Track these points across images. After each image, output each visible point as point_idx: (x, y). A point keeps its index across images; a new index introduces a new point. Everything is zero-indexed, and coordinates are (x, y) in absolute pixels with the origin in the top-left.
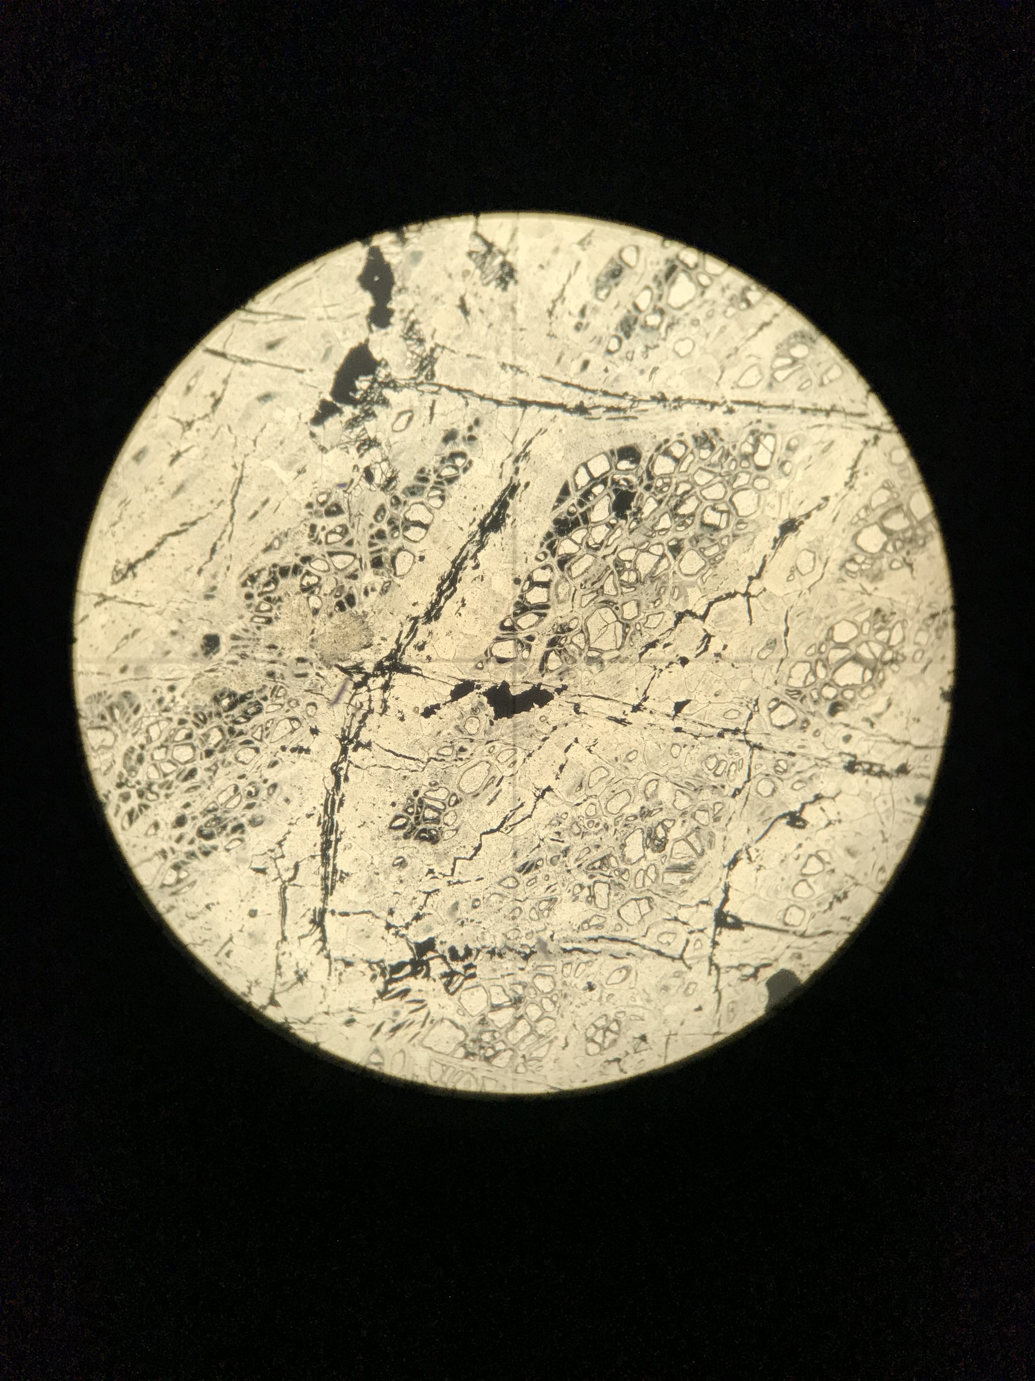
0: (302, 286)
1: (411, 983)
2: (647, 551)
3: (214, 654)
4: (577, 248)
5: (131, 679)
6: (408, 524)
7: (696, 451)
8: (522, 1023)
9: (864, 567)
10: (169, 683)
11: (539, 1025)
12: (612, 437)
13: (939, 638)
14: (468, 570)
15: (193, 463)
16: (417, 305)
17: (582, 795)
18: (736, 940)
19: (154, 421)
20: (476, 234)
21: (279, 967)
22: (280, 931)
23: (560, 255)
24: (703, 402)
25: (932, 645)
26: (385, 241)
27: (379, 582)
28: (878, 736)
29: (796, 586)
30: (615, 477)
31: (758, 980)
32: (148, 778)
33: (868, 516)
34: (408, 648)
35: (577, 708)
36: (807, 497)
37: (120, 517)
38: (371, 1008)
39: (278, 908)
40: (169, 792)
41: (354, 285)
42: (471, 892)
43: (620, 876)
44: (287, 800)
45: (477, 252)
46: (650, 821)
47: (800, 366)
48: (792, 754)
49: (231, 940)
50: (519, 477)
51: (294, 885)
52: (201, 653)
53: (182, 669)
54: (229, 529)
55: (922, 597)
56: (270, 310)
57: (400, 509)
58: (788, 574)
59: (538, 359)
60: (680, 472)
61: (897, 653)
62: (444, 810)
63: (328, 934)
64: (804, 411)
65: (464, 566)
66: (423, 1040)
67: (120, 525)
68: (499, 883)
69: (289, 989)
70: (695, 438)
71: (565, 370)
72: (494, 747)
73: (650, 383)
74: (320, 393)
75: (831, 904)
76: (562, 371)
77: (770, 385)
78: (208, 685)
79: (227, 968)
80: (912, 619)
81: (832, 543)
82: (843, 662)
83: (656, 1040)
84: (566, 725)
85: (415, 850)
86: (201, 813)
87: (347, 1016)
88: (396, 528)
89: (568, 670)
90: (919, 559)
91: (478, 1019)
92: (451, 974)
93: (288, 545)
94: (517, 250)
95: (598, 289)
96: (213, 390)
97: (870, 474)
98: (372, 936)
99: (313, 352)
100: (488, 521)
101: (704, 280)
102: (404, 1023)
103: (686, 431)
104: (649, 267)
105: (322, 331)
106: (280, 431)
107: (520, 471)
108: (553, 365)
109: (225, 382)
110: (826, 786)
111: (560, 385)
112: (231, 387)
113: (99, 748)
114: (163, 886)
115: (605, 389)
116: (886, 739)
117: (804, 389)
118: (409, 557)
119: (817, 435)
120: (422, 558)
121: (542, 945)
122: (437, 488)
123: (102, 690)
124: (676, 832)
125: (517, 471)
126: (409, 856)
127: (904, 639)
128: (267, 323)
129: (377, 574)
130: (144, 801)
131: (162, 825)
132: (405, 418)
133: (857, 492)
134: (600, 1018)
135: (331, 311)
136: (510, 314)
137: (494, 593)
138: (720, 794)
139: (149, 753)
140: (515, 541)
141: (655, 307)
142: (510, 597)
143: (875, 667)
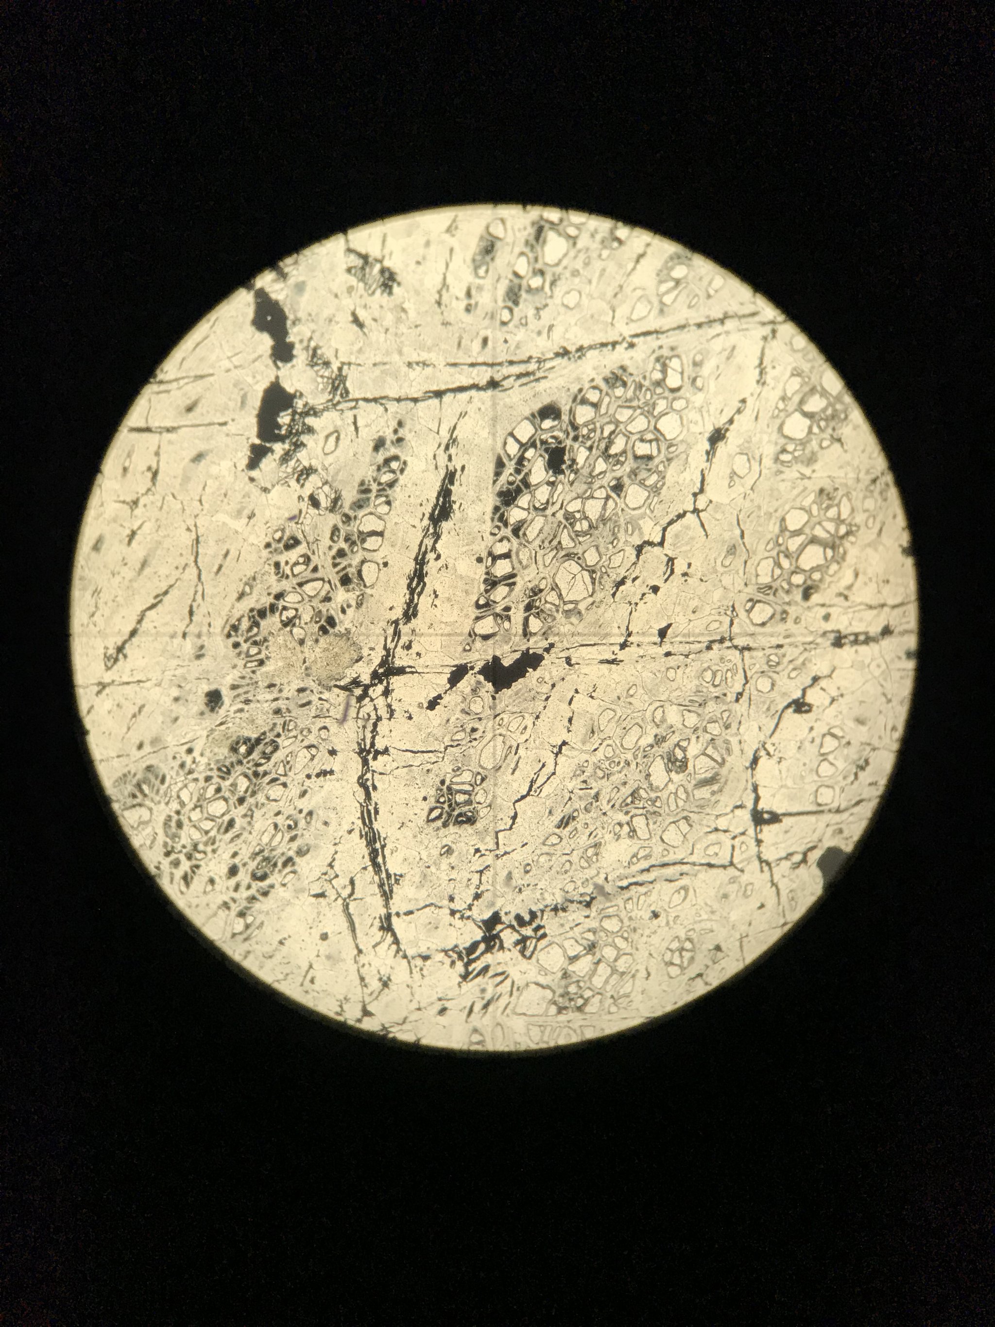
0: (202, 344)
1: (488, 958)
2: (592, 497)
3: (220, 708)
4: (447, 237)
5: (149, 753)
6: (364, 536)
7: (610, 391)
8: (602, 966)
9: (796, 454)
10: (186, 747)
11: (617, 964)
12: (529, 401)
13: (885, 500)
14: (432, 562)
15: (149, 538)
16: (313, 332)
17: (596, 741)
18: (777, 833)
19: (102, 509)
20: (350, 250)
21: (362, 979)
22: (354, 946)
23: (433, 247)
24: (604, 345)
25: (880, 508)
26: (266, 280)
27: (352, 597)
28: (856, 606)
29: (739, 489)
30: (542, 437)
31: (809, 864)
32: (192, 840)
33: (786, 406)
34: (396, 650)
35: (568, 660)
36: (725, 405)
37: (96, 607)
38: (458, 992)
39: (346, 925)
40: (215, 847)
41: (251, 329)
42: (520, 858)
43: (653, 804)
44: (326, 823)
45: (355, 267)
46: (667, 746)
47: (684, 285)
48: (780, 646)
49: (311, 967)
50: (453, 463)
51: (355, 899)
52: (207, 710)
53: (195, 730)
54: (200, 588)
55: (858, 467)
56: (179, 376)
57: (352, 524)
58: (729, 480)
59: (439, 349)
60: (601, 416)
61: (850, 525)
62: (473, 791)
63: (399, 936)
64: (699, 325)
65: (426, 560)
66: (514, 1008)
67: (98, 614)
68: (544, 844)
69: (377, 997)
70: (606, 380)
71: (467, 352)
72: (502, 719)
73: (550, 341)
74: (248, 439)
75: (856, 774)
76: (465, 354)
77: (662, 311)
78: (222, 738)
79: (315, 994)
80: (855, 490)
81: (761, 441)
82: (802, 548)
83: (730, 947)
84: (563, 679)
85: (457, 836)
86: (250, 858)
87: (438, 1006)
88: (354, 543)
89: (550, 628)
90: (846, 431)
91: (560, 974)
92: (523, 940)
93: (258, 587)
94: (391, 254)
95: (476, 268)
96: (148, 464)
97: (777, 367)
98: (441, 926)
99: (230, 403)
100: (437, 512)
101: (572, 231)
102: (492, 998)
103: (595, 376)
104: (518, 234)
105: (233, 381)
106: (221, 484)
107: (453, 458)
108: (455, 350)
109: (157, 454)
110: (819, 666)
111: (466, 367)
112: (163, 457)
113: (138, 826)
114: (234, 935)
115: (509, 359)
116: (863, 607)
117: (694, 306)
118: (373, 566)
119: (717, 345)
120: (386, 564)
121: (600, 889)
122: (381, 496)
123: (125, 771)
124: (693, 750)
125: (450, 458)
126: (453, 842)
127: (853, 510)
128: (179, 388)
129: (348, 591)
130: (194, 862)
131: (217, 879)
132: (332, 439)
133: (770, 387)
134: (672, 941)
135: (236, 361)
136: (403, 315)
137: (461, 577)
138: (724, 702)
139: (186, 816)
140: (467, 524)
141: (534, 269)
142: (477, 577)
143: (834, 544)
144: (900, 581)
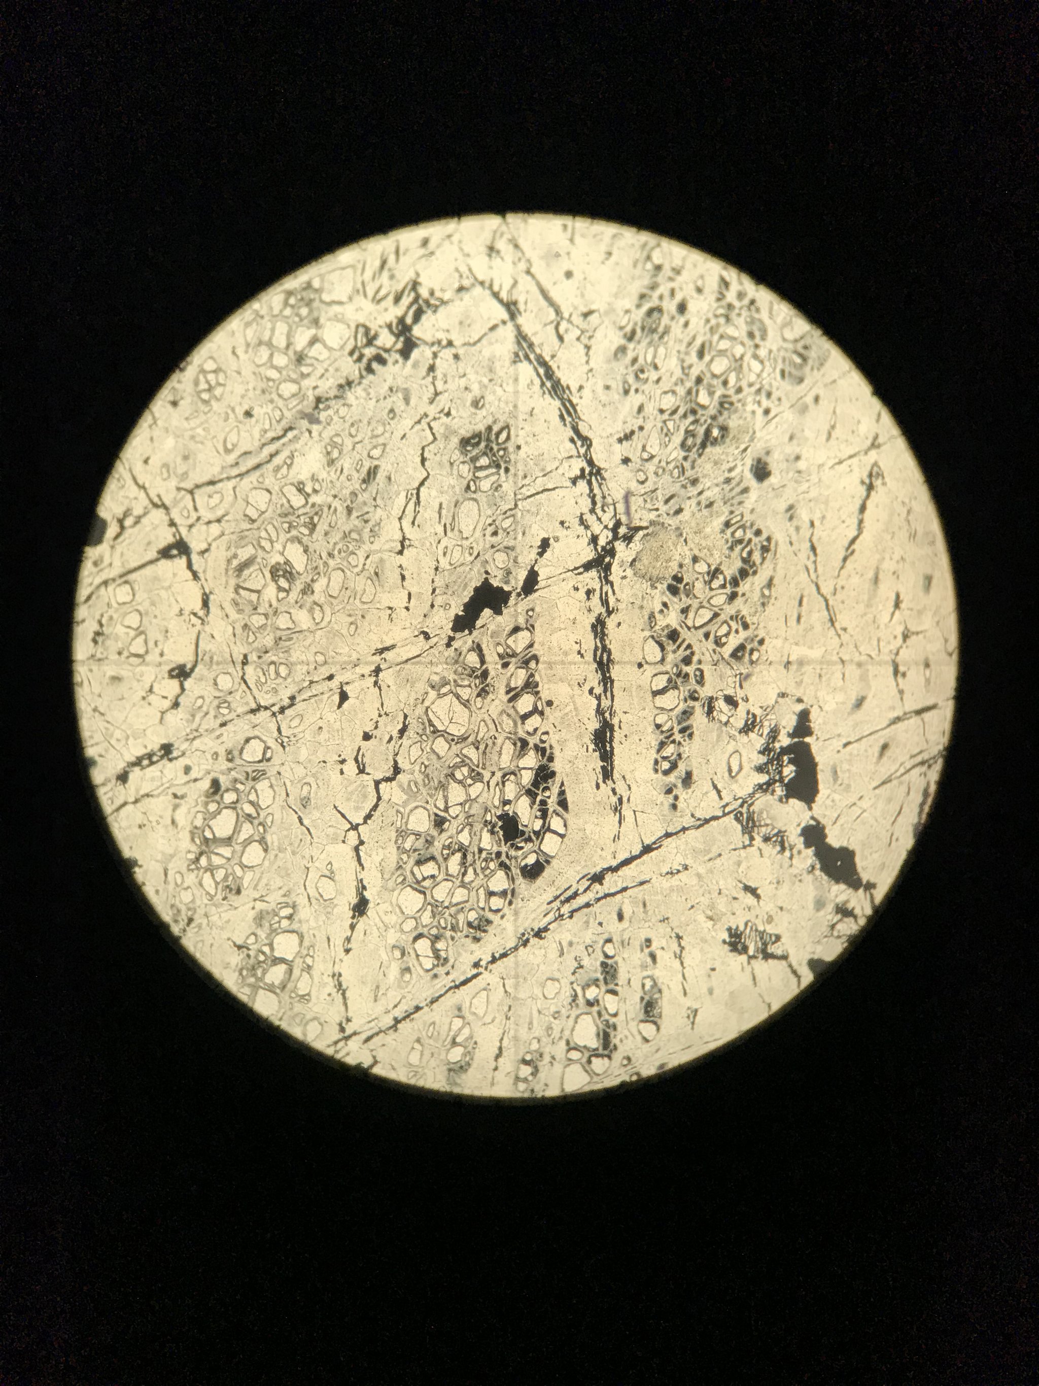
0: (894, 813)
1: (399, 311)
2: (462, 804)
3: (752, 465)
4: (695, 1005)
5: (805, 395)
6: (672, 685)
8: (283, 344)
10: (772, 414)
11: (269, 352)
12: (556, 874)
13: (173, 906)
14: (595, 683)
15: (880, 607)
16: (791, 866)
17: (371, 567)
18: (157, 539)
19: (936, 620)
20: (784, 957)
21: (516, 246)
22: (538, 276)
23: (705, 990)
24: (504, 955)
25: (174, 896)
27: (661, 621)
28: (163, 791)
29: (320, 864)
30: (532, 844)
31: (115, 520)
32: (734, 325)
33: (304, 962)
34: (599, 585)
35: (427, 636)
36: (364, 941)
37: (908, 522)
38: (417, 267)
39: (554, 294)
40: (708, 326)
41: (854, 845)
42: (403, 422)
43: (290, 523)
45: (774, 943)
46: (299, 585)
47: (447, 1043)
48: (223, 725)
49: (572, 240)
50: (609, 788)
51: (552, 322)
52: (764, 458)
53: (769, 434)
54: (813, 576)
55: (211, 928)
56: (907, 776)
57: (686, 693)
58: (334, 869)
59: (662, 893)
60: (482, 886)
61: (198, 869)
62: (474, 473)
63: (495, 302)
65: (602, 684)
67: (904, 515)
68: (384, 445)
69: (495, 234)
70: (489, 922)
71: (634, 900)
72: (471, 554)
73: (557, 940)
74: (818, 739)
75: (101, 625)
76: (636, 898)
77: (459, 1009)
78: (740, 436)
80: (206, 905)
81: (317, 920)
82: (237, 830)
83: (163, 409)
84: (425, 616)
85: (473, 422)
86: (670, 327)
87: (432, 245)
88: (678, 675)
89: (457, 662)
90: (236, 959)
91: (322, 321)
93: (756, 596)
94: (743, 969)
95: (655, 984)
96: (907, 678)
97: (328, 998)
98: (458, 326)
99: (847, 767)
100: (608, 734)
101: (575, 1055)
102: (380, 274)
103: (501, 922)
104: (626, 1032)
105: (852, 789)
106: (828, 684)
107: (611, 793)
108: (647, 898)
109: (901, 692)
110: (176, 719)
111: (630, 886)
112: (894, 691)
113: (790, 321)
115: (591, 909)
116: (156, 793)
117: (430, 1025)
118: (650, 659)
119: (393, 996)
120: (640, 665)
121: (313, 420)
122: (668, 731)
123: (822, 371)
124: (271, 592)
125: (614, 791)
126: (475, 414)
127: (201, 885)
128: (902, 764)
129: (667, 626)
130: (724, 303)
131: (695, 294)
132: (735, 768)
133: (326, 975)
134: (222, 395)
135: (857, 811)
136: (709, 913)
137: (562, 680)
138: (258, 650)
139: (747, 346)
140: (575, 734)
141: (598, 1004)
142: (546, 686)
143: (207, 844)
144: (128, 832)
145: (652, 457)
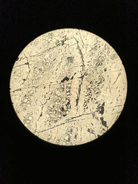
0: (113, 118)
1: (63, 39)
2: (57, 105)
5: (113, 62)
7: (57, 119)
8: (47, 40)
9: (30, 114)
10: (108, 63)
12: (67, 116)
14: (78, 93)
15: (117, 91)
16: (98, 122)
17: (52, 71)
18: (25, 62)
19: (124, 94)
21: (80, 34)
22: (82, 38)
23: (83, 136)
24: (58, 126)
25: (17, 109)
27: (88, 87)
29: (37, 108)
30: (65, 112)
31: (20, 58)
32: (106, 50)
33: (32, 121)
34: (81, 80)
35: (57, 82)
36: (41, 120)
38: (66, 34)
40: (103, 50)
41: (107, 121)
42: (60, 54)
43: (43, 64)
45: (94, 132)
48: (28, 88)
49: (87, 35)
51: (82, 45)
52: (106, 69)
53: (107, 66)
54: (109, 85)
55: (21, 114)
57: (89, 97)
59: (81, 122)
60: (57, 116)
61: (21, 106)
62: (68, 62)
63: (76, 41)
64: (46, 130)
66: (58, 33)
67: (123, 80)
68: (57, 56)
69: (78, 32)
71: (77, 122)
72: (65, 73)
73: (66, 125)
74: (105, 106)
75: (15, 71)
77: (51, 131)
78: (103, 65)
80: (21, 111)
81: (35, 116)
82: (27, 102)
84: (58, 79)
85: (69, 56)
86: (98, 49)
87: (69, 31)
88: (89, 94)
89: (60, 86)
90: (23, 118)
91: (53, 38)
93: (101, 86)
94: (89, 134)
95: (77, 134)
97: (34, 126)
98: (70, 43)
99: (108, 111)
100: (78, 100)
102: (62, 34)
103: (59, 121)
104: (72, 139)
105: (108, 114)
106: (108, 100)
109: (117, 103)
110: (22, 86)
113: (113, 51)
115: (71, 122)
116: (18, 95)
117: (47, 133)
118: (86, 91)
121: (49, 51)
122: (86, 101)
123: (116, 59)
124: (38, 72)
125: (77, 107)
127: (21, 108)
130: (105, 47)
131: (102, 45)
132: (94, 108)
133: (35, 123)
134: (38, 45)
135: (108, 117)
136: (86, 126)
137: (74, 92)
138: (35, 79)
139: (107, 54)
140: (74, 99)
141: (69, 135)
142: (71, 92)
143: (23, 103)
144: (13, 99)
145: (92, 65)
